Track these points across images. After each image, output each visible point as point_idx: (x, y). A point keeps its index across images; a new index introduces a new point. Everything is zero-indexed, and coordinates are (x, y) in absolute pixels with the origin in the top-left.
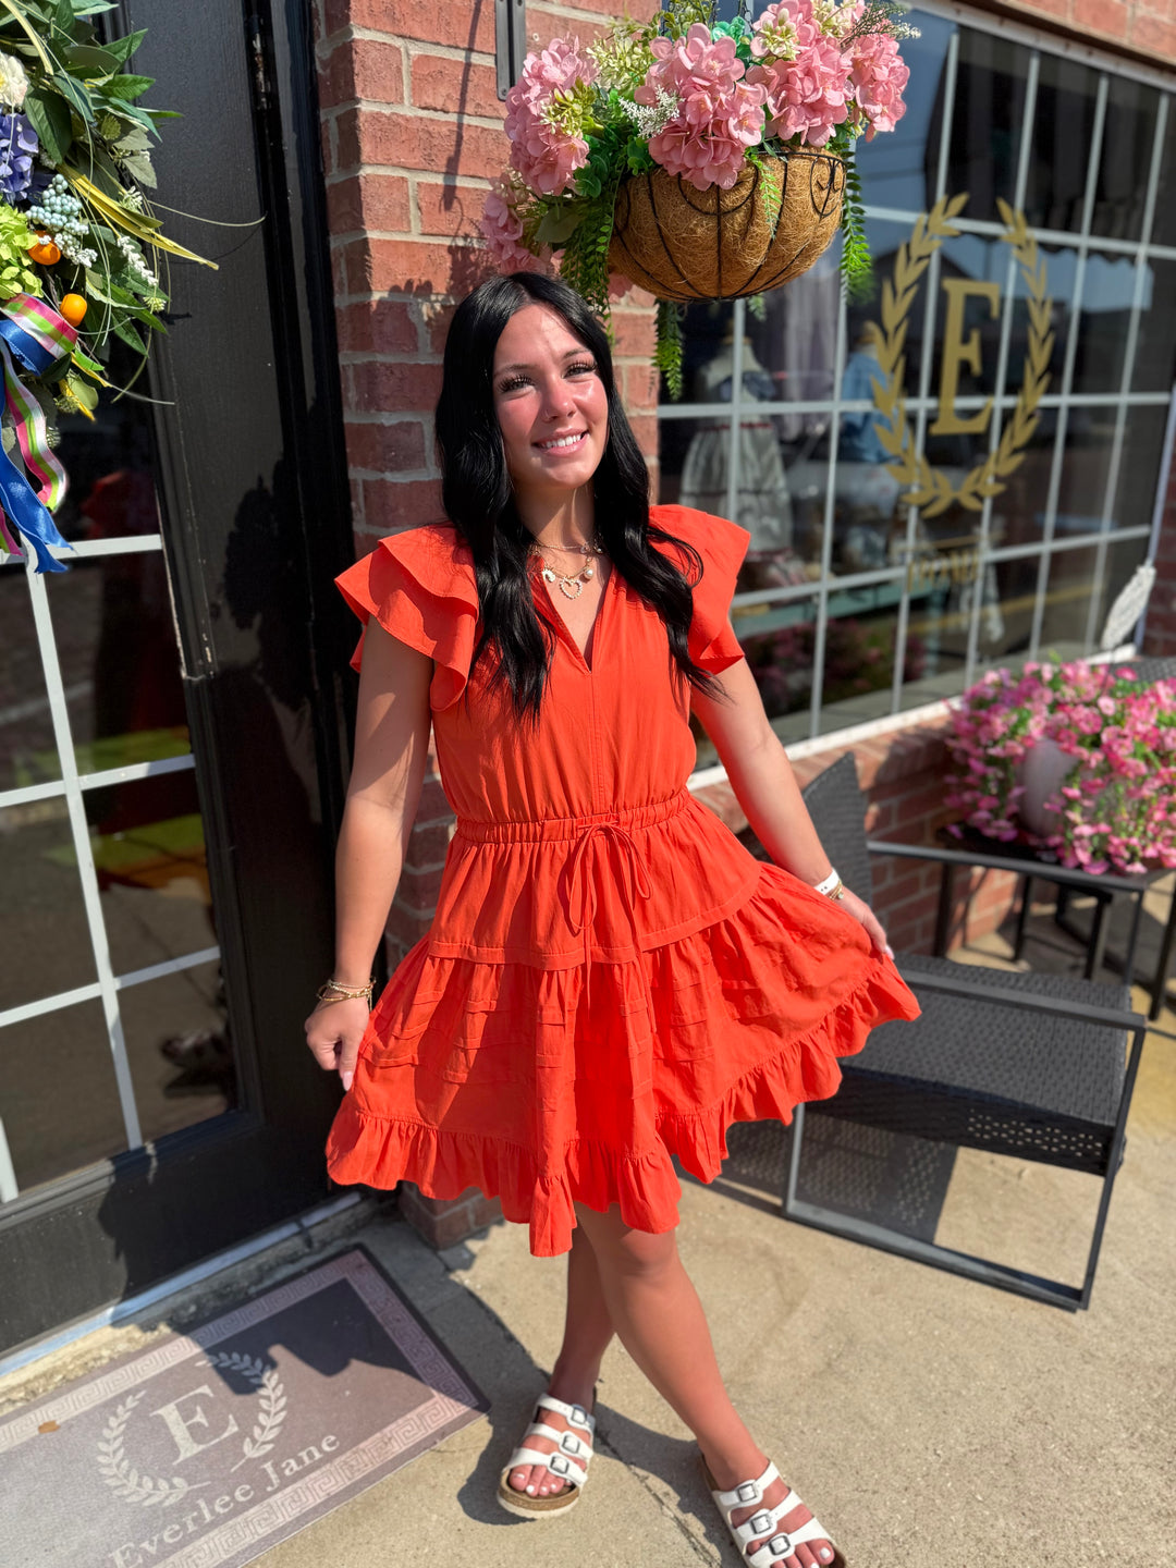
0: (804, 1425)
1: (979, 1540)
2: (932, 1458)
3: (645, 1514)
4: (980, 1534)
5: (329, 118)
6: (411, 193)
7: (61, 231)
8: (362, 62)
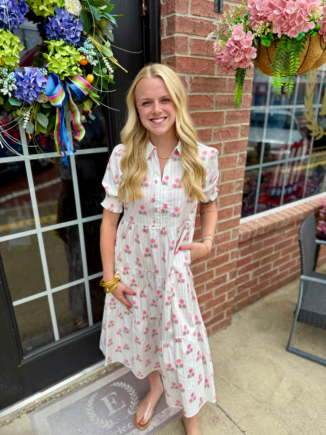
5: (164, 18)
6: (188, 42)
7: (88, 55)
8: (178, 0)
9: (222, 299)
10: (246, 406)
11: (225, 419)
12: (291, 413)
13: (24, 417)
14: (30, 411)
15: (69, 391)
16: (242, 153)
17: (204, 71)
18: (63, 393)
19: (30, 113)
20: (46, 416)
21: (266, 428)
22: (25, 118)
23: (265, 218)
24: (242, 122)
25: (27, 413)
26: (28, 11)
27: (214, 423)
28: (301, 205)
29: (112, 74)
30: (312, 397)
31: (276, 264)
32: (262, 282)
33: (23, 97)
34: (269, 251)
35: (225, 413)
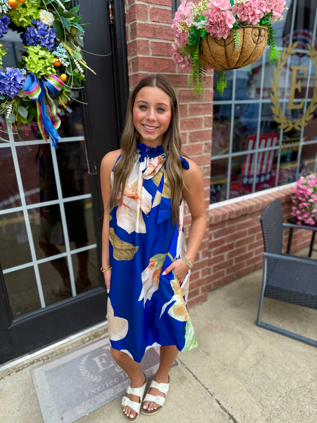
1: (301, 411)
2: (287, 388)
3: (208, 398)
4: (301, 410)
5: (128, 25)
6: (149, 44)
7: (61, 58)
8: (138, 10)
9: (197, 275)
10: (211, 368)
11: (191, 378)
12: (252, 375)
13: (14, 375)
14: (19, 370)
15: (55, 354)
16: (207, 142)
17: (165, 69)
18: (50, 356)
19: (13, 106)
21: (228, 386)
22: (8, 110)
23: (237, 203)
24: (205, 114)
25: (17, 371)
26: (9, 23)
27: (181, 381)
28: (274, 193)
29: (83, 73)
30: (274, 361)
31: (251, 247)
32: (237, 264)
33: (5, 92)
34: (243, 234)
35: (192, 373)
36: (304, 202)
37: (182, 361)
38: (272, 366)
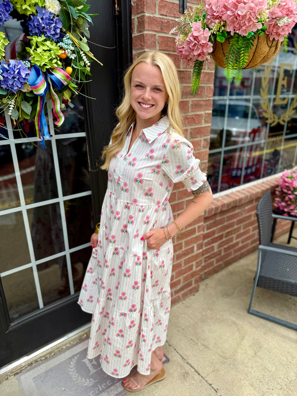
0: (251, 370)
2: (287, 380)
3: (213, 395)
5: (135, 17)
6: (157, 38)
7: (67, 49)
8: (146, 2)
9: (191, 268)
10: (212, 362)
11: (194, 374)
12: (252, 367)
13: (12, 378)
14: (17, 373)
15: (53, 354)
16: (206, 138)
18: (48, 356)
19: (15, 101)
20: (32, 377)
21: (230, 381)
22: (10, 106)
23: (227, 195)
24: (205, 110)
25: (15, 375)
26: (12, 10)
27: (185, 378)
28: (258, 184)
29: (89, 66)
30: (270, 352)
31: (237, 237)
32: (225, 253)
33: (8, 87)
34: (232, 225)
35: (194, 369)
36: (290, 194)
37: (183, 356)
38: (269, 357)
